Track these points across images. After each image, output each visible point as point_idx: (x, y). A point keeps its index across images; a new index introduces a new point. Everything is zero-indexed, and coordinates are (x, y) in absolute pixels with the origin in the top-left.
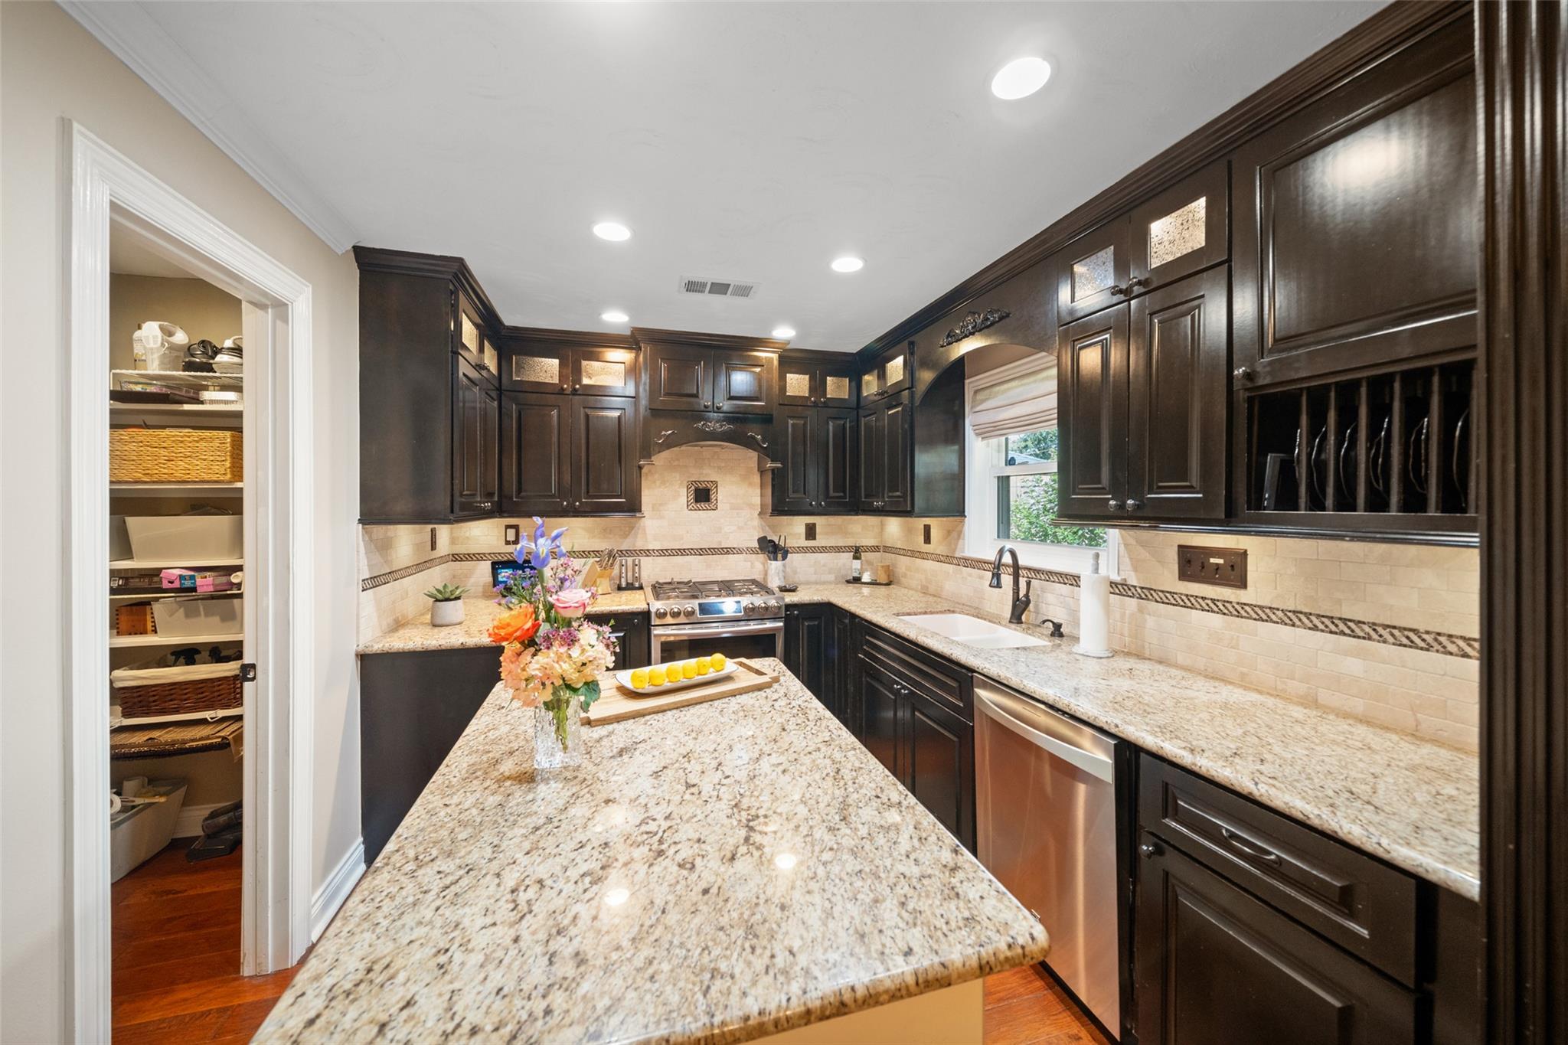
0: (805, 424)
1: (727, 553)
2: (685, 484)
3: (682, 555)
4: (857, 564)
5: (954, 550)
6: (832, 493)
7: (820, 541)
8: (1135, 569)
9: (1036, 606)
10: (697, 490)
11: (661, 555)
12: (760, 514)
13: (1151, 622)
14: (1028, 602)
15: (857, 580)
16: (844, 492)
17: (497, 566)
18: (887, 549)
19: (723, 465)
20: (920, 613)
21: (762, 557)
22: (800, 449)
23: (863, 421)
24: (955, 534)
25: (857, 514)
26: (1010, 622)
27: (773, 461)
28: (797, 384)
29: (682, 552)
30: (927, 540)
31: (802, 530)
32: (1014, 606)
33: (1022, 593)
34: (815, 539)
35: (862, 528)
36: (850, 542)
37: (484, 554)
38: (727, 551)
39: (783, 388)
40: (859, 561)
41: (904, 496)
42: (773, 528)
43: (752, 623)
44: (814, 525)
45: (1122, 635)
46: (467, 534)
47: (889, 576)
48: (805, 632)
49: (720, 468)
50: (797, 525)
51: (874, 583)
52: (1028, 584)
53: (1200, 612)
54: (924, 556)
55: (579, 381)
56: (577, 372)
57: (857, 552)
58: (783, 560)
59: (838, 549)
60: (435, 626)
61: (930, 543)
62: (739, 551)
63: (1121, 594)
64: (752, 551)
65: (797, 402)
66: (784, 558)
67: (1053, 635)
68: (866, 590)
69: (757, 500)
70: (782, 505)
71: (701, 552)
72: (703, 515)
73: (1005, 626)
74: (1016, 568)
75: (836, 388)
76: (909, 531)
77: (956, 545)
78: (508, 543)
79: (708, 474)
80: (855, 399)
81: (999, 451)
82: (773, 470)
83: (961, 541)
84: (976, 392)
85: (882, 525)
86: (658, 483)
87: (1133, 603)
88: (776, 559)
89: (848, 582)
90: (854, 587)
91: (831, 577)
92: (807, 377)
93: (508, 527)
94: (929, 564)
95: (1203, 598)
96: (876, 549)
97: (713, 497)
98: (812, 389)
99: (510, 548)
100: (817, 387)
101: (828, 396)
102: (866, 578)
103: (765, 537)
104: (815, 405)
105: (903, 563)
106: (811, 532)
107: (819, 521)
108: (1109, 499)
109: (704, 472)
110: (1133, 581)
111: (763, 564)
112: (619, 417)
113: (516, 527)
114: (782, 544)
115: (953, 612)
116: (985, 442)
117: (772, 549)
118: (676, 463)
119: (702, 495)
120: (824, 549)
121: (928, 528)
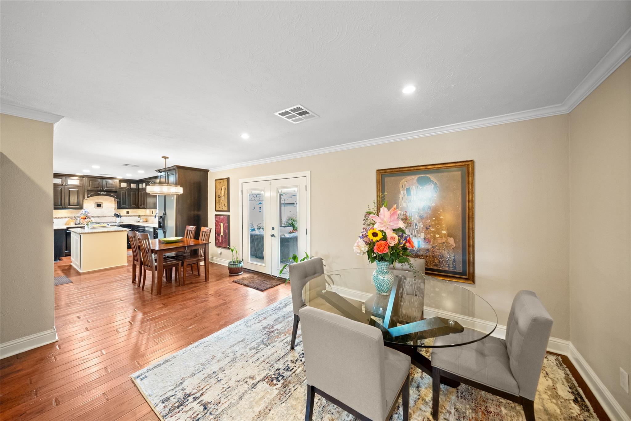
0: (126, 192)
2: (94, 203)
4: (139, 218)
6: (132, 205)
7: (130, 214)
10: (97, 204)
12: (114, 209)
16: (135, 205)
18: (147, 216)
19: (105, 200)
21: (115, 218)
22: (124, 197)
23: (139, 192)
25: (138, 209)
27: (117, 199)
28: (124, 185)
30: (153, 213)
31: (126, 212)
34: (129, 214)
35: (141, 212)
36: (138, 214)
38: (106, 216)
39: (120, 186)
41: (145, 206)
42: (118, 212)
44: (129, 211)
50: (123, 212)
55: (67, 183)
56: (66, 181)
57: (139, 216)
59: (135, 216)
62: (109, 216)
64: (112, 216)
65: (123, 188)
68: (141, 223)
69: (114, 206)
70: (120, 207)
71: (98, 217)
72: (99, 209)
75: (133, 186)
76: (150, 212)
80: (138, 187)
82: (118, 201)
85: (146, 211)
86: (88, 203)
88: (118, 218)
89: (137, 222)
91: (133, 221)
92: (126, 184)
96: (145, 216)
97: (102, 206)
98: (127, 186)
100: (129, 185)
101: (131, 187)
102: (141, 221)
103: (116, 213)
104: (128, 189)
106: (128, 213)
107: (130, 210)
109: (100, 201)
111: (115, 219)
112: (78, 191)
114: (120, 215)
117: (117, 216)
118: (92, 199)
119: (99, 205)
120: (131, 216)
121: (153, 211)
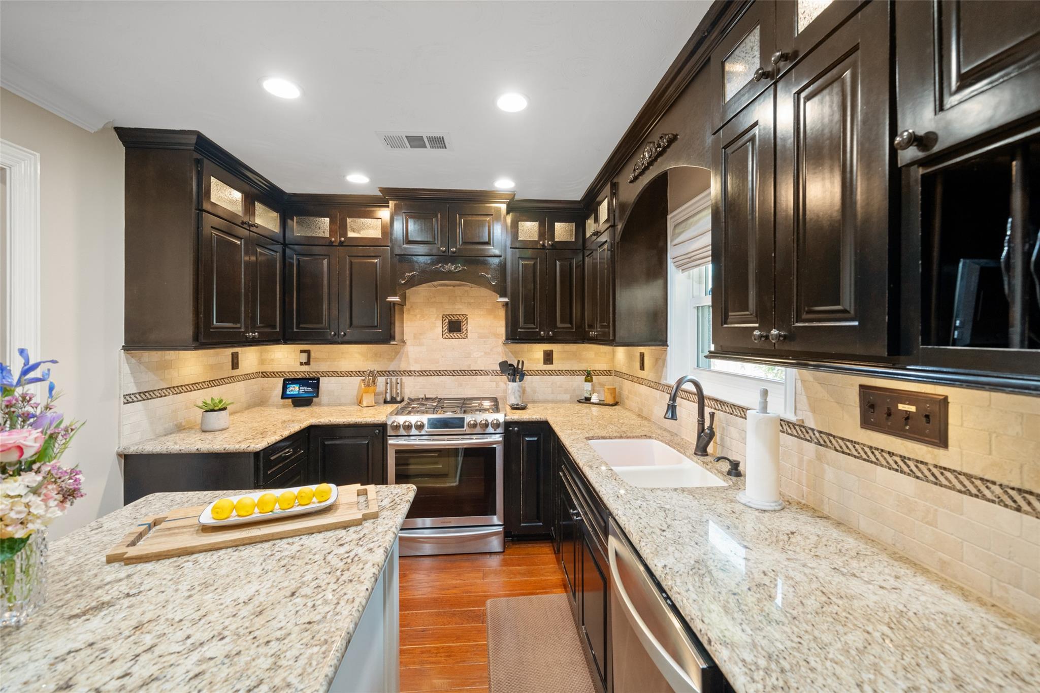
0: (535, 264)
1: (476, 374)
2: (441, 316)
3: (438, 375)
4: (588, 386)
5: (660, 377)
6: (559, 325)
7: (557, 365)
8: (813, 410)
9: (722, 439)
10: (450, 322)
11: (421, 376)
12: (503, 342)
13: (830, 473)
14: (712, 435)
15: (588, 400)
16: (571, 323)
17: (287, 382)
18: (618, 374)
19: (472, 301)
20: (616, 437)
21: (505, 378)
22: (531, 287)
23: (587, 261)
24: (660, 362)
25: (583, 343)
26: (695, 454)
27: (501, 296)
28: (528, 230)
29: (438, 373)
30: (642, 367)
31: (541, 356)
32: (699, 437)
33: (707, 424)
34: (552, 363)
36: (583, 366)
37: (284, 372)
38: (476, 373)
39: (517, 235)
40: (590, 383)
41: (608, 326)
42: (515, 353)
43: (474, 437)
44: (552, 352)
45: (800, 482)
46: (272, 357)
47: (614, 398)
48: (525, 445)
49: (469, 304)
50: (533, 354)
51: (601, 404)
52: (712, 415)
53: (887, 470)
54: (640, 381)
55: (344, 234)
56: (343, 228)
57: (589, 376)
58: (520, 381)
59: (573, 373)
60: (204, 431)
61: (644, 370)
62: (486, 373)
63: (799, 437)
64: (494, 373)
66: (521, 380)
67: (729, 473)
68: (595, 410)
69: (501, 330)
70: (515, 335)
71: (453, 373)
72: (454, 343)
73: (689, 457)
74: (701, 399)
76: (630, 357)
77: (662, 372)
78: (301, 364)
79: (459, 309)
80: (580, 241)
81: (700, 283)
82: (506, 305)
83: (665, 368)
84: (675, 226)
85: (614, 353)
86: (418, 316)
87: (811, 447)
88: (514, 381)
89: (579, 401)
90: (586, 407)
91: (567, 397)
92: (536, 224)
93: (302, 351)
94: (643, 389)
95: (891, 454)
96: (608, 373)
97: (464, 328)
98: (541, 235)
99: (305, 368)
100: (547, 231)
101: (556, 240)
102: (594, 399)
103: (506, 362)
104: (544, 247)
105: (627, 386)
106: (548, 358)
107: (556, 348)
108: (755, 328)
109: (457, 307)
110: (810, 423)
111: (504, 385)
112: (376, 263)
113: (308, 352)
114: (520, 367)
115: (650, 437)
116: (686, 273)
117: (513, 372)
118: (433, 300)
119: (455, 326)
120: (560, 373)
121: (642, 356)
